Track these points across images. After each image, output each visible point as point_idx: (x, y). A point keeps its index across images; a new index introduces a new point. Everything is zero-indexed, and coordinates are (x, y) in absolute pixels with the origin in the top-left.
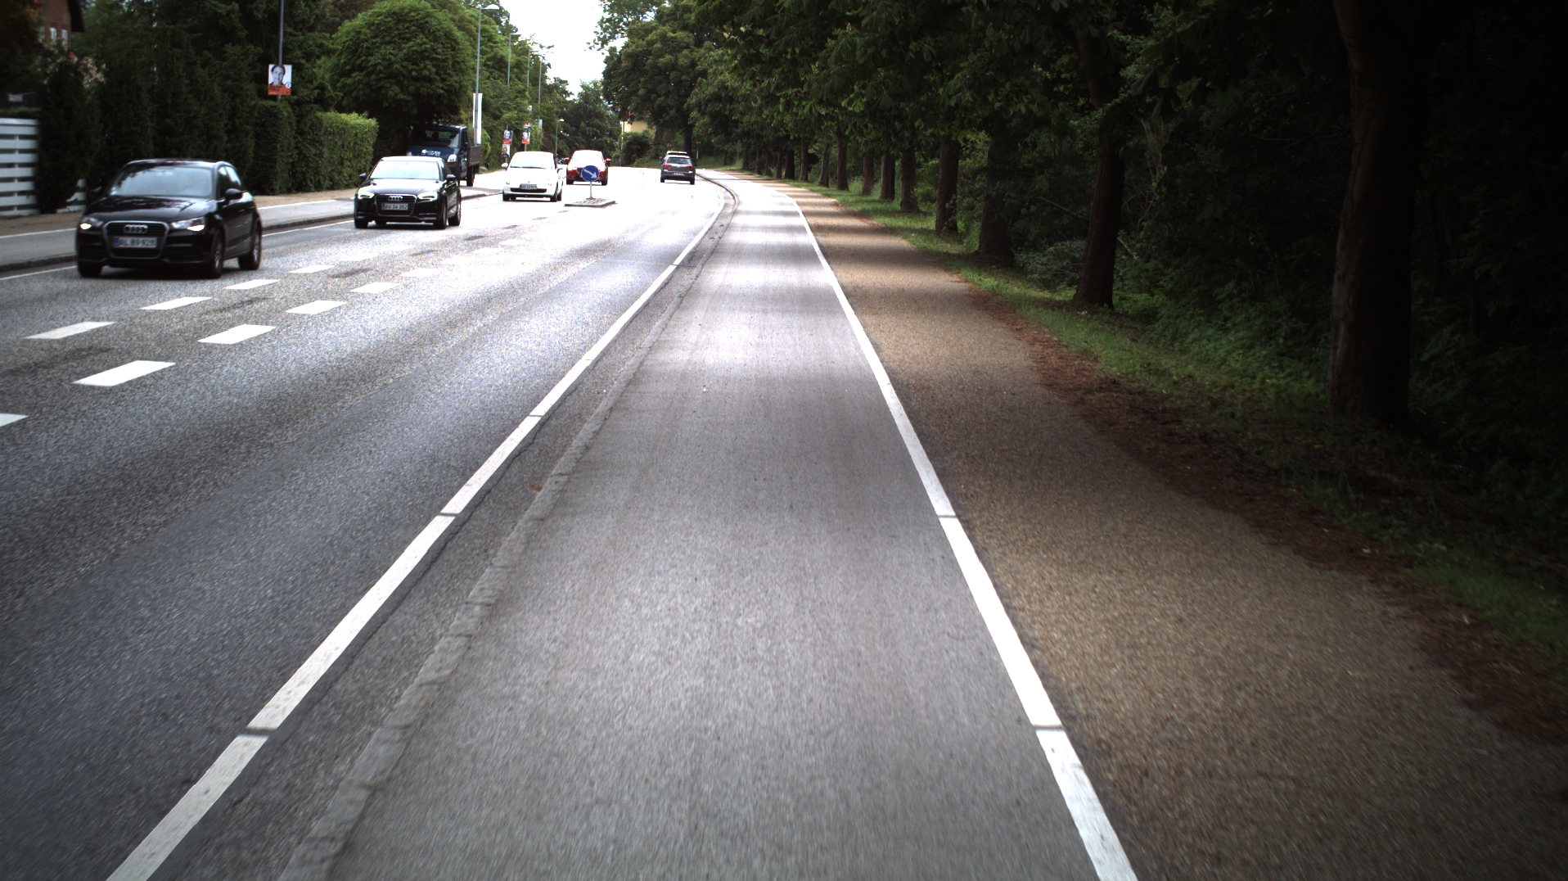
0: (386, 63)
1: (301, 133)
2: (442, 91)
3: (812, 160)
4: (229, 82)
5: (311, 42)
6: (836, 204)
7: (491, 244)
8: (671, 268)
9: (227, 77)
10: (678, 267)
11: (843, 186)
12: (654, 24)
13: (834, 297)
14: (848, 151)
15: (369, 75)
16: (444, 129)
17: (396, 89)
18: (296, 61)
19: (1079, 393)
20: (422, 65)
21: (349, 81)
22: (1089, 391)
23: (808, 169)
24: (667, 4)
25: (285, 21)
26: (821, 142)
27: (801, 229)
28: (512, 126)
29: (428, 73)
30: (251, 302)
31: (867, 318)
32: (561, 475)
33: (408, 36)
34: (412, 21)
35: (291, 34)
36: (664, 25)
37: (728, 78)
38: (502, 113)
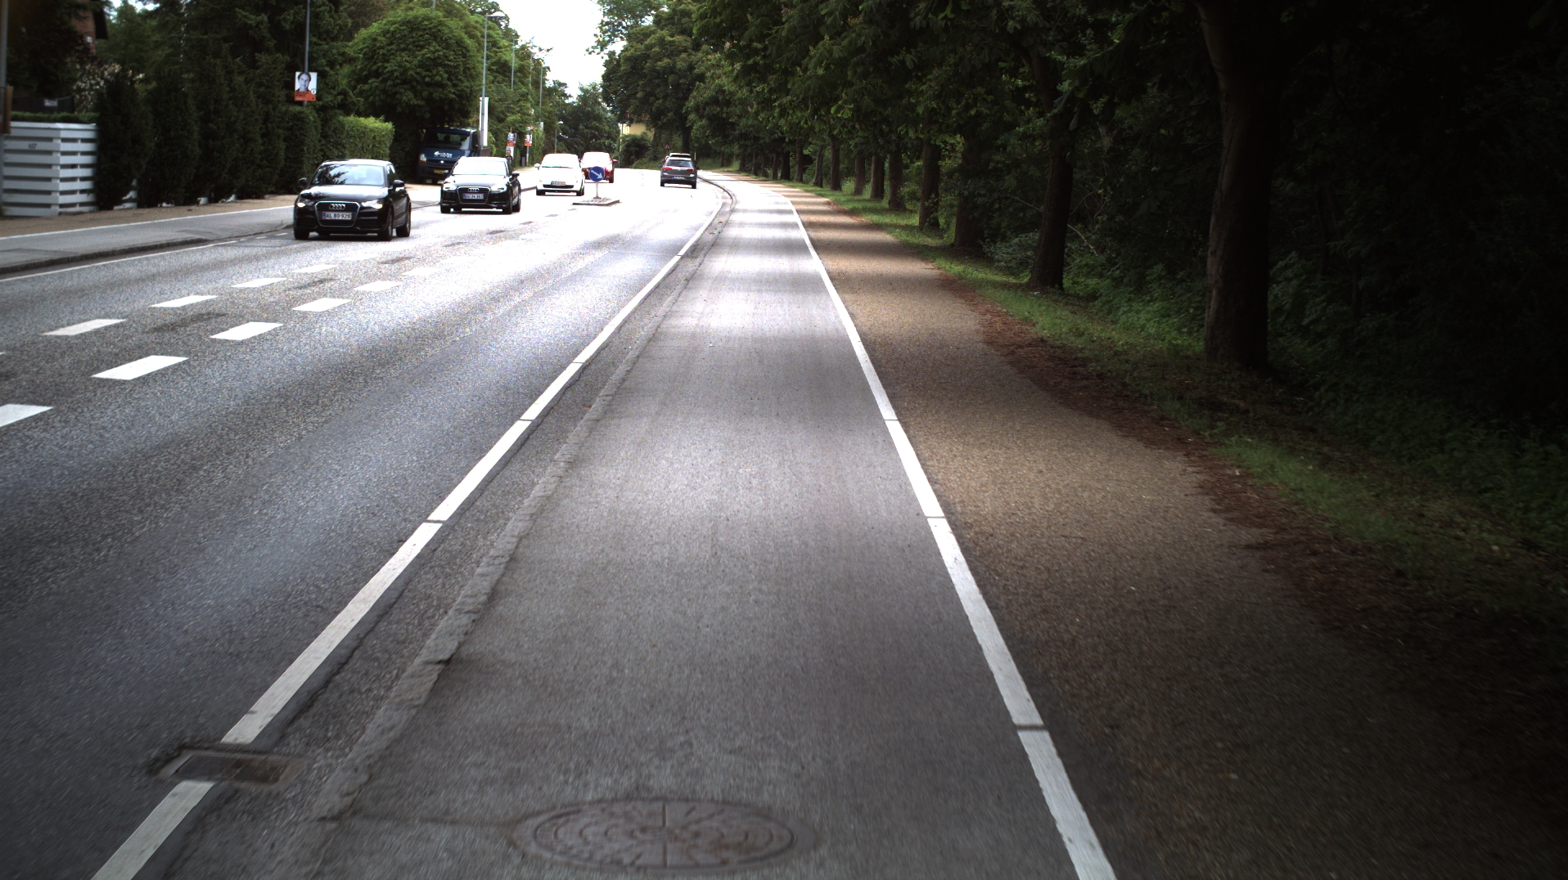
0: (402, 70)
1: (325, 136)
2: (453, 96)
3: (806, 161)
4: (262, 89)
5: (334, 51)
6: (828, 203)
7: (511, 238)
8: (676, 259)
9: (260, 85)
10: (682, 257)
11: (837, 186)
12: (652, 29)
13: (821, 280)
14: (841, 152)
15: (385, 81)
16: (455, 132)
17: (410, 94)
18: (321, 69)
19: (1012, 348)
20: (435, 72)
21: (366, 87)
22: (1021, 347)
23: (803, 170)
24: (665, 9)
25: (310, 32)
26: (816, 144)
27: (794, 226)
28: (517, 129)
29: (440, 79)
30: (321, 281)
31: (847, 296)
32: (607, 396)
33: (422, 43)
34: (425, 30)
35: (316, 44)
36: (662, 30)
37: (726, 83)
38: (506, 116)
